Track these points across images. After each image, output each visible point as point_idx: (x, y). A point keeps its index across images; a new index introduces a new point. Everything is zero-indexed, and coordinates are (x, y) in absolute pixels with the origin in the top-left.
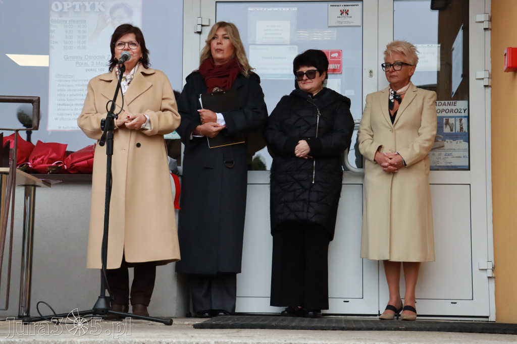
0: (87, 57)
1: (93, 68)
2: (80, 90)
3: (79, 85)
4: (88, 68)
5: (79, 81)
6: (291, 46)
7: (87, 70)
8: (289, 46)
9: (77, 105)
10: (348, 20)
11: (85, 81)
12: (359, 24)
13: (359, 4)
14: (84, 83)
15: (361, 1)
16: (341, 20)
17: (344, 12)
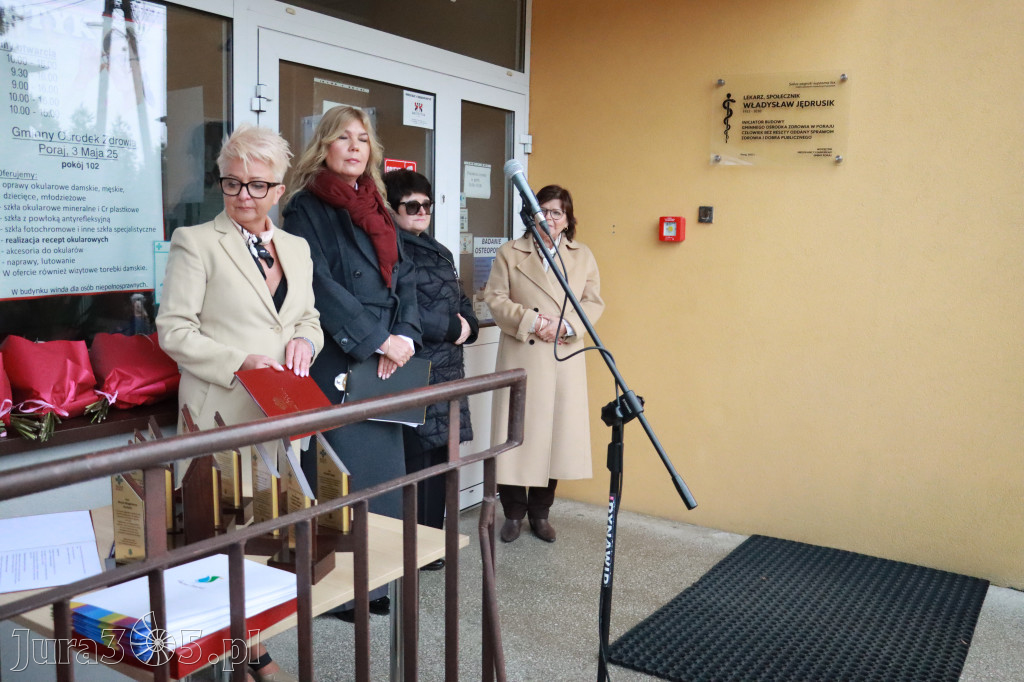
5: (50, 188)
10: (421, 118)
11: (62, 188)
12: (432, 128)
13: (432, 97)
14: (62, 193)
15: (434, 95)
16: (415, 117)
17: (418, 107)
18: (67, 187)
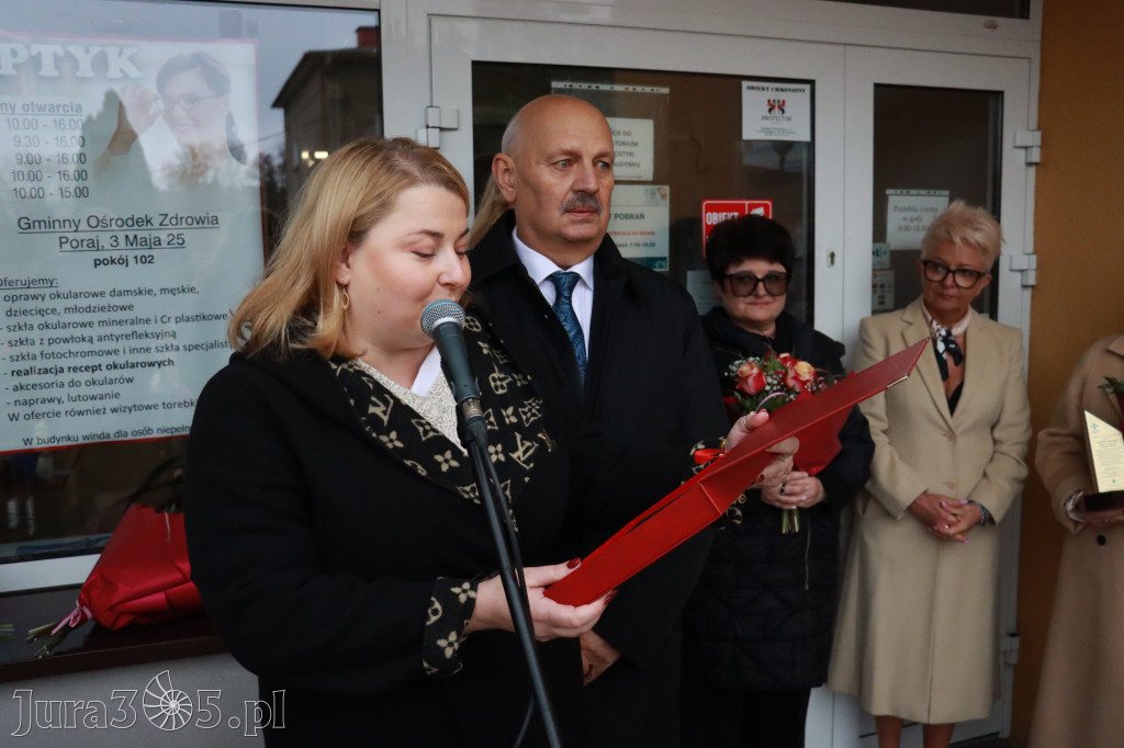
0: (93, 222)
1: (116, 255)
2: (83, 325)
3: (76, 310)
4: (101, 255)
5: (76, 296)
6: (657, 187)
7: (97, 263)
8: (650, 187)
9: (75, 369)
10: (785, 125)
11: (95, 295)
12: (807, 138)
13: (807, 87)
14: (94, 302)
15: (812, 83)
16: (768, 124)
17: (776, 106)
18: (102, 294)
